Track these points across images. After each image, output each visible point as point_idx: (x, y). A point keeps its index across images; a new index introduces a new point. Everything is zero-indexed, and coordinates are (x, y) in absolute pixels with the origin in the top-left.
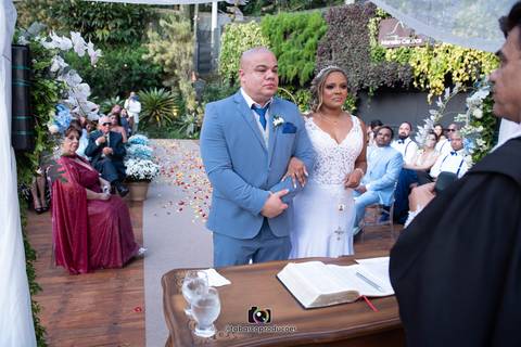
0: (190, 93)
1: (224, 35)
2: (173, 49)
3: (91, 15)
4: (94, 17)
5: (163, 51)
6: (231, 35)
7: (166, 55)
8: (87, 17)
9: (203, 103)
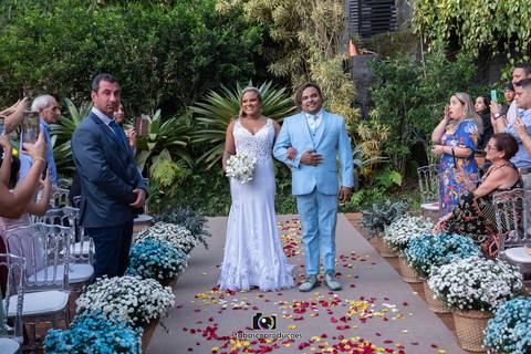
0: (336, 89)
9: (374, 113)
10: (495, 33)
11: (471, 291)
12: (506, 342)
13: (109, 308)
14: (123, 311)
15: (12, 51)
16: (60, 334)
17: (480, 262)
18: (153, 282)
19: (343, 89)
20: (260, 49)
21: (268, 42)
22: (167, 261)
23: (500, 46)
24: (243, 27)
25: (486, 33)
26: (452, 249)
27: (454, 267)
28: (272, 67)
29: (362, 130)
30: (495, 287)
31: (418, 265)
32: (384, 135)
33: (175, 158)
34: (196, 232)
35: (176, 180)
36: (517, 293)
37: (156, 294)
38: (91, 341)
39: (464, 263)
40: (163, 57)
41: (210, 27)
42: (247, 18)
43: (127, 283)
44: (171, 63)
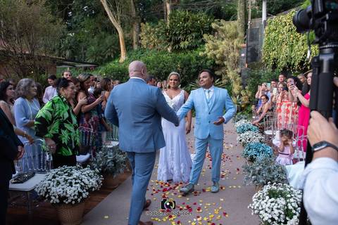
0: (235, 80)
1: (267, 28)
2: (223, 45)
3: (177, 32)
4: (180, 34)
5: (216, 48)
6: (272, 27)
7: (218, 51)
8: (175, 35)
9: (247, 87)
10: (288, 63)
19: (237, 79)
21: (214, 64)
23: (289, 67)
24: (207, 60)
25: (285, 63)
28: (216, 72)
29: (242, 93)
32: (250, 95)
40: (183, 69)
41: (197, 60)
42: (209, 57)
44: (185, 71)
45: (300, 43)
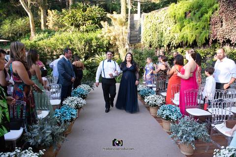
4: (79, 20)
5: (110, 32)
8: (76, 20)
10: (159, 45)
11: (154, 102)
12: (162, 115)
13: (70, 104)
14: (73, 105)
15: (51, 44)
16: (58, 110)
17: (156, 96)
18: (81, 98)
20: (107, 45)
21: (109, 44)
22: (84, 93)
25: (157, 45)
26: (150, 92)
27: (150, 97)
28: (110, 49)
30: (159, 102)
31: (142, 96)
33: (87, 69)
34: (91, 87)
35: (87, 74)
36: (165, 103)
37: (81, 101)
38: (65, 112)
39: (153, 96)
40: (85, 46)
41: (96, 40)
43: (75, 98)
44: (87, 48)
45: (168, 31)
